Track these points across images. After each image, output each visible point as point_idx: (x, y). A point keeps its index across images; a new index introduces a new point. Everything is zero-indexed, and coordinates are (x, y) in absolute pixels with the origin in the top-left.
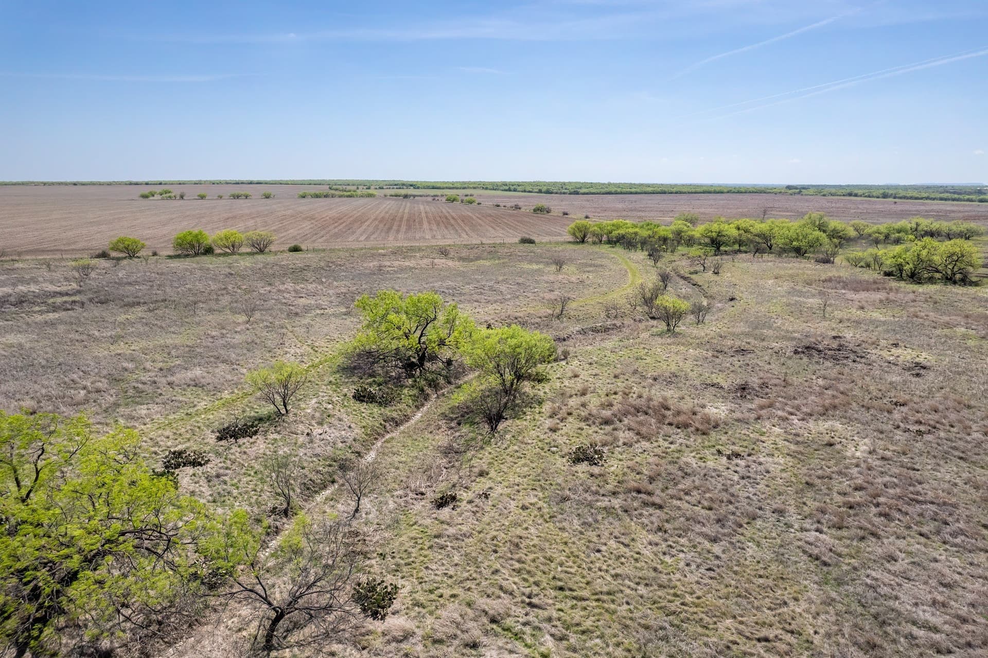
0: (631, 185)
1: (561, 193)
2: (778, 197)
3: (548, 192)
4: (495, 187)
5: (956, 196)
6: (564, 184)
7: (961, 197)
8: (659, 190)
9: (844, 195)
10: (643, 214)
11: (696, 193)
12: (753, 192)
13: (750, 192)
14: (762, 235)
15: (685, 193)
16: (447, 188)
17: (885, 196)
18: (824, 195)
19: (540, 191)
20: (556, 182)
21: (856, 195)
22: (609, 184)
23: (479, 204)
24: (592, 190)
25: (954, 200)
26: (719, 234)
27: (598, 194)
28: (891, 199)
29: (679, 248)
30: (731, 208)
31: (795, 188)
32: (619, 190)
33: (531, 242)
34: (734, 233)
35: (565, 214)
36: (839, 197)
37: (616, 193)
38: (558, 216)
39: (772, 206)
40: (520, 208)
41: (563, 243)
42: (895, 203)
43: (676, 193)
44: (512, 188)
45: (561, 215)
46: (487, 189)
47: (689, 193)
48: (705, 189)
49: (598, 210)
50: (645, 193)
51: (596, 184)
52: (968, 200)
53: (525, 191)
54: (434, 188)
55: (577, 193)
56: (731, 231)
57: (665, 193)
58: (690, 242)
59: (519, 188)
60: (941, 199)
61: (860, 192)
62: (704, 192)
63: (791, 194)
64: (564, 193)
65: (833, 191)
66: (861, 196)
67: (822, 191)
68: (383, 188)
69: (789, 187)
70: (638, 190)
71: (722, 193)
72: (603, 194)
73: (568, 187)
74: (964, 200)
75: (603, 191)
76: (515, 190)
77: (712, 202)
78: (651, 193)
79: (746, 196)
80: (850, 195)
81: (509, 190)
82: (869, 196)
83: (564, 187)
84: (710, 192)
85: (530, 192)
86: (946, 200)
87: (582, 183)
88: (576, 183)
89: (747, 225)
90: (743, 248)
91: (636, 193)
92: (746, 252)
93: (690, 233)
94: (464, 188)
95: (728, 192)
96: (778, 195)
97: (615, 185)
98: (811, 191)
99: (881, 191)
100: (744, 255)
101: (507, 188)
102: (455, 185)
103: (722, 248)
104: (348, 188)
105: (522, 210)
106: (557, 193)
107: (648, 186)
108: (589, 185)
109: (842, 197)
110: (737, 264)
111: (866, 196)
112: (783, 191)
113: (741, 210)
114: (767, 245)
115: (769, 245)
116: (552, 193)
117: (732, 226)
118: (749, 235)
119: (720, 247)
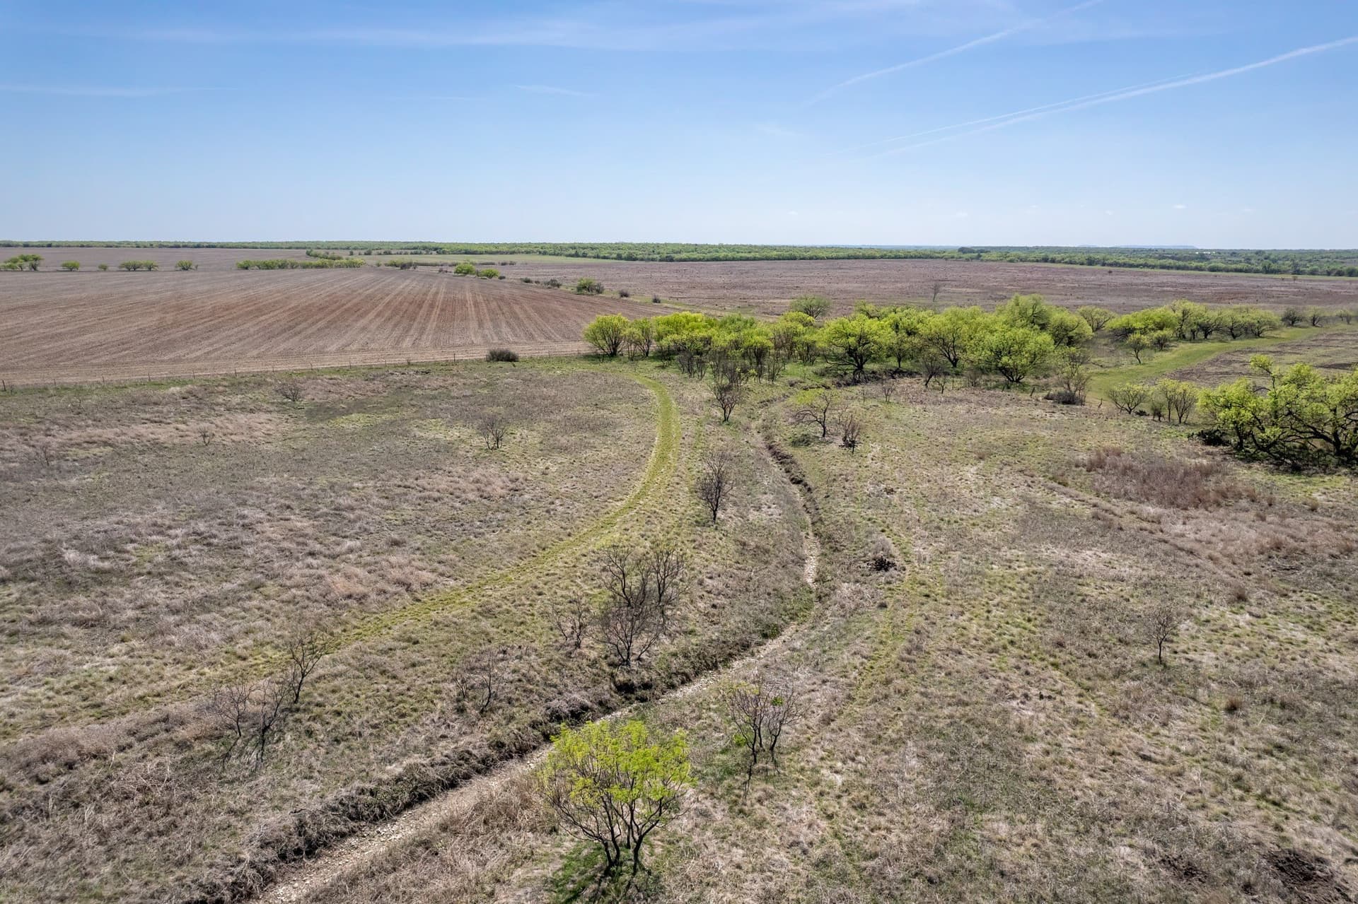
0: (751, 248)
1: (649, 260)
2: (950, 264)
3: (631, 258)
4: (558, 250)
5: (1181, 263)
6: (658, 246)
7: (1187, 264)
8: (787, 254)
9: (1037, 261)
10: (750, 294)
11: (837, 258)
12: (916, 257)
13: (911, 257)
14: (937, 340)
15: (822, 258)
16: (487, 253)
17: (1091, 262)
18: (1011, 261)
19: (619, 257)
20: (647, 244)
21: (1053, 261)
22: (721, 247)
23: (501, 278)
24: (695, 255)
25: (1178, 268)
26: (863, 339)
27: (700, 260)
28: (1098, 267)
29: (788, 367)
30: (885, 282)
31: (970, 250)
32: (730, 255)
33: (510, 358)
34: (887, 337)
35: (625, 295)
36: (1031, 264)
37: (726, 259)
38: (612, 299)
39: (944, 277)
40: (558, 286)
41: (569, 359)
42: (1110, 272)
43: (811, 258)
44: (582, 252)
45: (617, 296)
46: (545, 253)
47: (828, 258)
48: (851, 253)
49: (683, 287)
50: (767, 259)
51: (702, 246)
52: (1197, 268)
53: (598, 257)
54: (467, 253)
55: (672, 260)
56: (881, 332)
57: (794, 258)
58: (809, 354)
60: (1163, 267)
61: (1058, 257)
62: (849, 258)
63: (967, 260)
64: (653, 260)
65: (1023, 255)
66: (1059, 262)
67: (1008, 256)
68: (390, 254)
69: (963, 250)
70: (758, 255)
71: (874, 258)
72: (708, 260)
73: (662, 251)
74: (1192, 269)
75: (708, 255)
76: (585, 256)
77: (859, 273)
78: (775, 259)
79: (908, 262)
80: (1045, 260)
81: (576, 255)
82: (1071, 263)
83: (657, 251)
84: (856, 258)
85: (605, 258)
86: (1168, 268)
87: (683, 246)
88: (675, 245)
89: (914, 320)
90: (906, 365)
91: (755, 259)
92: (911, 374)
93: (808, 338)
94: (513, 253)
95: (882, 257)
96: (949, 261)
97: (729, 248)
98: (994, 255)
99: (1086, 256)
100: (908, 380)
101: (573, 252)
102: (500, 249)
103: (869, 366)
104: (337, 253)
105: (562, 288)
106: (642, 260)
107: (774, 248)
108: (693, 248)
109: (1035, 264)
110: (895, 411)
111: (1066, 263)
112: (956, 255)
113: (899, 285)
114: (949, 358)
115: (952, 357)
116: (635, 259)
117: (885, 322)
118: (916, 340)
119: (863, 363)
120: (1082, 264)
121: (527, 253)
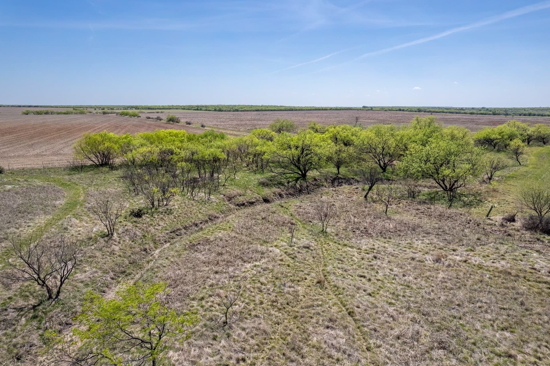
2: (360, 112)
3: (220, 110)
9: (397, 111)
12: (345, 109)
19: (215, 110)
20: (229, 105)
21: (403, 110)
23: (139, 117)
28: (423, 113)
30: (331, 118)
31: (367, 107)
34: (327, 148)
35: (189, 123)
38: (182, 125)
40: (161, 120)
44: (199, 108)
45: (185, 124)
53: (207, 110)
54: (149, 109)
56: (323, 144)
59: (203, 109)
63: (367, 110)
66: (406, 111)
69: (364, 106)
71: (327, 110)
74: (462, 114)
76: (201, 110)
81: (198, 110)
84: (319, 110)
85: (209, 110)
95: (330, 109)
106: (225, 111)
111: (409, 111)
112: (362, 109)
114: (380, 164)
115: (382, 164)
116: (222, 111)
117: (327, 135)
118: (351, 149)
119: (306, 171)
120: (416, 112)
121: (177, 109)
